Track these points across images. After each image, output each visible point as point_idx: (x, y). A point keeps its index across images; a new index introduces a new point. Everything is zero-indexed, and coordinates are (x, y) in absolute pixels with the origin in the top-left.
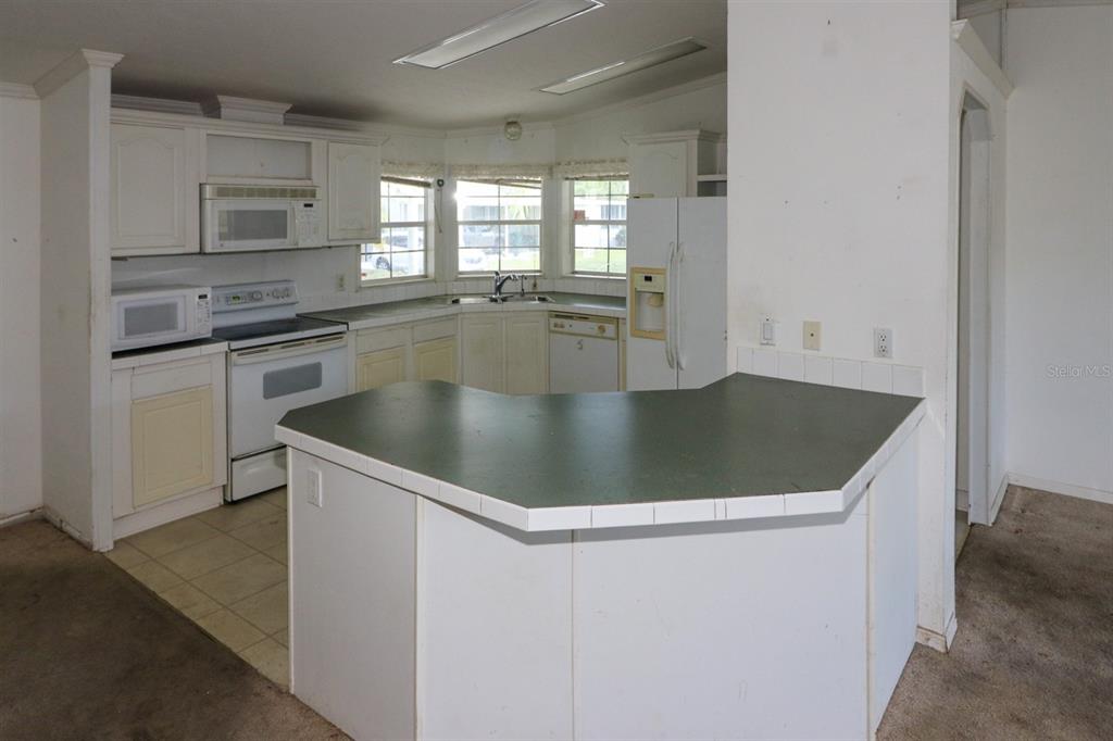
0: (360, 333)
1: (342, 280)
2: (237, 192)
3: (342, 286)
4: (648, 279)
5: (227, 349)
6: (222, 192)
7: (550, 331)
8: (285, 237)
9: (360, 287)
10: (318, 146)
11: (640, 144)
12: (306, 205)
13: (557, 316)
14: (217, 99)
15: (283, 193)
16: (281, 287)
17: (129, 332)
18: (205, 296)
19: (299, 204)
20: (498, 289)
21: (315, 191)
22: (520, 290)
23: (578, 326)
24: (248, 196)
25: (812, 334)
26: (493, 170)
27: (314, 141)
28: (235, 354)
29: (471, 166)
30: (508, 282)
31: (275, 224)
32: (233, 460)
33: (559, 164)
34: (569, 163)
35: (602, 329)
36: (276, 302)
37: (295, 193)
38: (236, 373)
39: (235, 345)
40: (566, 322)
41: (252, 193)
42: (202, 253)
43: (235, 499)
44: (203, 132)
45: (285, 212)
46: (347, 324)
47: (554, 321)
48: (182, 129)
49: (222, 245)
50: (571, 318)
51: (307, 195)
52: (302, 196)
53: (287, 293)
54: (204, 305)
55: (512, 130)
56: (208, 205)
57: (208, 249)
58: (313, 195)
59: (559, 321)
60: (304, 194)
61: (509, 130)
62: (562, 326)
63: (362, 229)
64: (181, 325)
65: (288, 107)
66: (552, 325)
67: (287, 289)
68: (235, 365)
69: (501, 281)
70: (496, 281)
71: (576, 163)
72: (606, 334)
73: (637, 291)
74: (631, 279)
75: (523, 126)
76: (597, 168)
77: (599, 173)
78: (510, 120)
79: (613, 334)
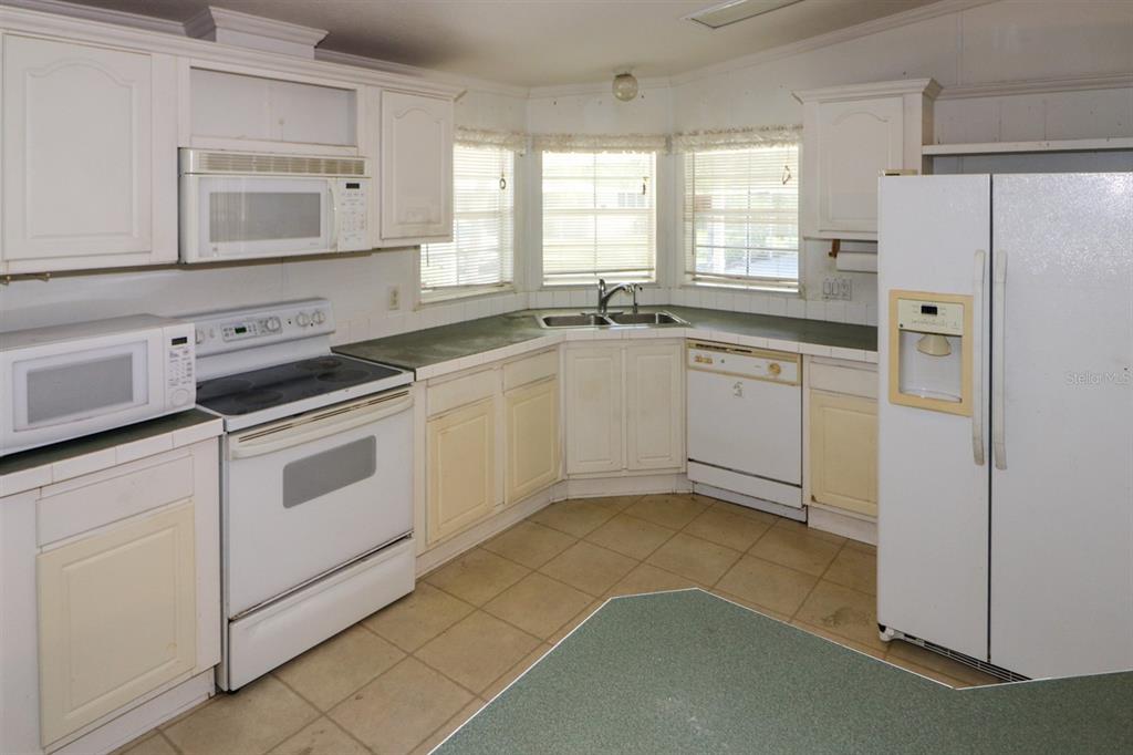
0: (430, 383)
1: (395, 294)
2: (243, 163)
3: (395, 302)
4: (929, 310)
5: (221, 432)
6: (216, 162)
7: (688, 367)
8: (318, 234)
9: (420, 304)
10: (366, 96)
11: (822, 102)
12: (349, 186)
13: (699, 346)
14: (209, 11)
15: (314, 165)
16: (309, 308)
17: (36, 415)
18: (184, 340)
19: (337, 184)
20: (603, 302)
21: (362, 162)
22: (632, 304)
23: (734, 362)
24: (260, 169)
26: (592, 141)
27: (360, 89)
28: (234, 440)
29: (564, 136)
30: (620, 294)
31: (304, 214)
32: (230, 621)
33: (681, 134)
34: (696, 134)
35: (775, 369)
36: (300, 332)
37: (332, 167)
38: (235, 472)
39: (236, 422)
40: (716, 356)
41: (263, 164)
42: (181, 265)
43: (233, 689)
44: (185, 63)
45: (318, 195)
46: (413, 370)
47: (693, 352)
48: (148, 53)
49: (215, 249)
50: (723, 350)
51: (351, 172)
52: (344, 171)
53: (318, 318)
54: (182, 355)
55: (623, 85)
56: (191, 182)
57: (192, 257)
58: (360, 169)
59: (703, 353)
60: (346, 167)
61: (620, 87)
62: (709, 361)
63: (429, 222)
64: (138, 392)
65: (321, 35)
66: (692, 362)
67: (318, 312)
68: (235, 459)
69: (609, 291)
70: (600, 292)
71: (706, 133)
72: (781, 377)
73: (902, 331)
74: (894, 310)
75: (639, 81)
76: (739, 138)
77: (742, 145)
78: (621, 72)
79: (794, 378)
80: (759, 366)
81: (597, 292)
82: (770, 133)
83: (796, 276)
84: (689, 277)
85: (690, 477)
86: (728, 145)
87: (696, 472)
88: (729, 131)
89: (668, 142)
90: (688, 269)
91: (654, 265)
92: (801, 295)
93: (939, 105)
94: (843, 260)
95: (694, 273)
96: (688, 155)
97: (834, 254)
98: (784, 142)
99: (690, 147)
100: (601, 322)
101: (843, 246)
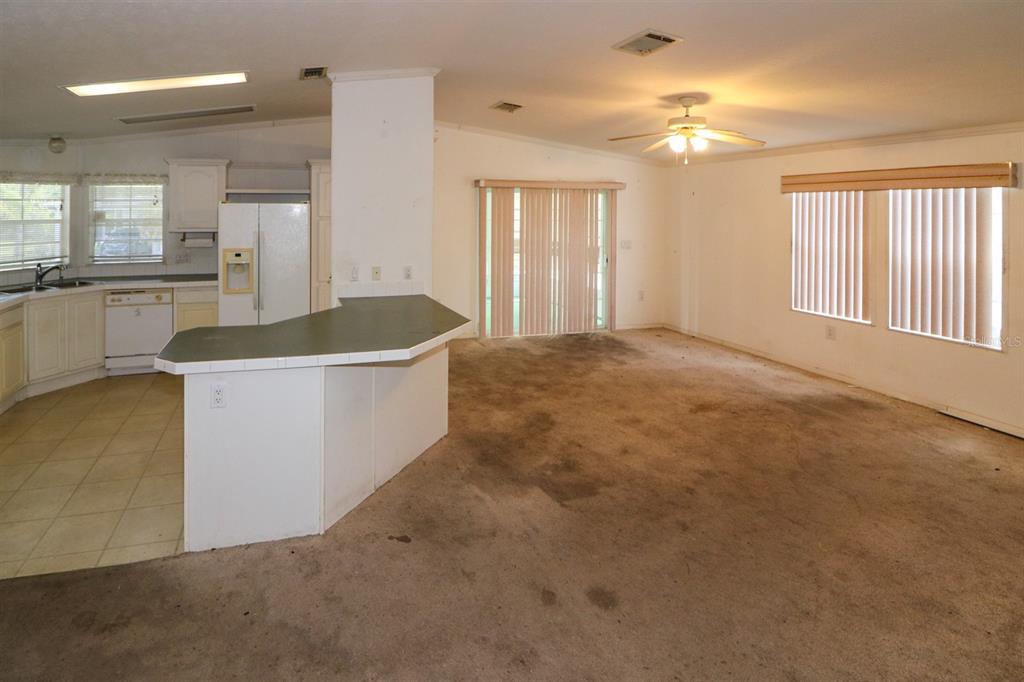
4: (238, 255)
7: (107, 306)
13: (113, 293)
20: (40, 277)
23: (135, 298)
25: (376, 272)
30: (51, 272)
33: (88, 175)
34: (99, 175)
35: (159, 298)
40: (125, 297)
47: (110, 297)
50: (129, 293)
55: (56, 144)
59: (116, 297)
61: (53, 145)
62: (120, 300)
66: (109, 303)
69: (44, 271)
70: (37, 272)
71: (106, 175)
72: (163, 301)
73: (228, 264)
74: (224, 256)
75: (66, 141)
76: (128, 179)
77: (130, 183)
78: (56, 136)
79: (169, 300)
80: (150, 297)
81: (35, 274)
82: (147, 177)
83: (161, 254)
84: (91, 260)
85: (107, 367)
86: (122, 183)
87: (109, 363)
88: (121, 175)
89: (79, 180)
90: (91, 254)
91: (68, 253)
92: (164, 262)
93: (230, 171)
94: (189, 243)
95: (93, 257)
96: (91, 187)
97: (183, 240)
98: (155, 183)
99: (96, 183)
100: (40, 289)
101: (187, 235)
